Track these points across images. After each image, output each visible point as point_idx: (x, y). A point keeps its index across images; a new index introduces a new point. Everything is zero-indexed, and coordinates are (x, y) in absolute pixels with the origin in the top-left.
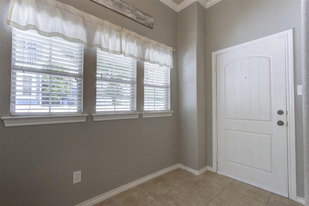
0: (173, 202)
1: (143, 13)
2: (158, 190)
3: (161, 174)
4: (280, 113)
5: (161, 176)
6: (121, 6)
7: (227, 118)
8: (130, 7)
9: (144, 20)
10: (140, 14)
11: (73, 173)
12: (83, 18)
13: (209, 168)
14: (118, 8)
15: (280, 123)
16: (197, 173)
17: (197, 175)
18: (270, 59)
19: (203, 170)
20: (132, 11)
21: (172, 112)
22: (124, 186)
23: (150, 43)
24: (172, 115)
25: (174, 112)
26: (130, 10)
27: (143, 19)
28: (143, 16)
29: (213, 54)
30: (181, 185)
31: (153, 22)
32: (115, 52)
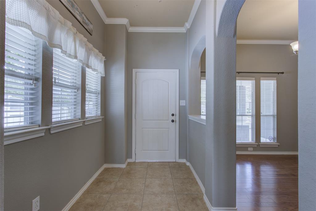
0: (125, 190)
1: (86, 18)
2: (106, 189)
3: (96, 177)
4: (173, 115)
5: (97, 179)
6: (73, 6)
7: (143, 120)
8: (78, 8)
9: (87, 26)
10: (85, 18)
11: (32, 201)
12: (48, 10)
13: (129, 160)
14: (70, 6)
15: (173, 121)
16: (123, 166)
17: (124, 168)
18: (168, 83)
19: (126, 163)
20: (80, 13)
21: (101, 117)
22: (73, 199)
23: (92, 50)
24: (102, 120)
25: (104, 117)
26: (78, 11)
27: (86, 24)
28: (87, 21)
29: (134, 71)
30: (120, 178)
31: (92, 29)
32: (70, 56)
